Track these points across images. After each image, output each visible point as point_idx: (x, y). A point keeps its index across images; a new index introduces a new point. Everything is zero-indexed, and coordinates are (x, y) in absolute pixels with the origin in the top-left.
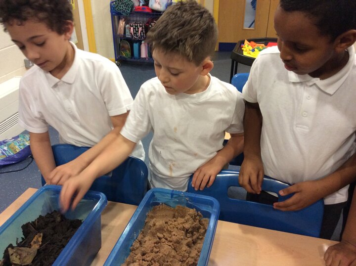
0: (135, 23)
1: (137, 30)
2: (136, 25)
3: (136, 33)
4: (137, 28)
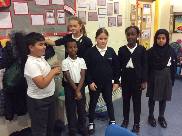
0: (180, 56)
1: (180, 60)
2: (180, 57)
3: (180, 62)
4: (180, 59)
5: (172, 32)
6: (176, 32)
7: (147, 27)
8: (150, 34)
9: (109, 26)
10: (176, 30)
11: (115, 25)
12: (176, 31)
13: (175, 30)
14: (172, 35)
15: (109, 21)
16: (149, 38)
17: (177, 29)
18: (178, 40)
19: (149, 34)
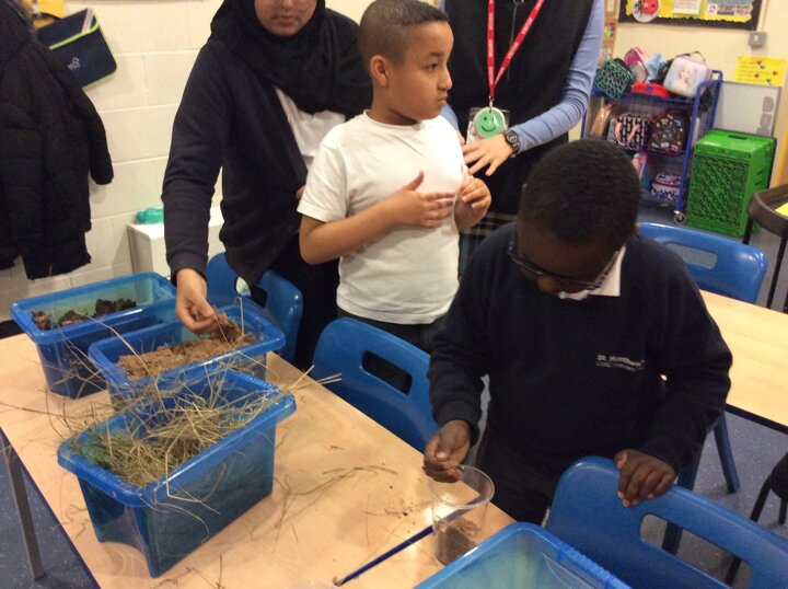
0: (629, 115)
1: (629, 129)
2: (629, 119)
3: (626, 137)
4: (629, 125)
5: (617, 16)
6: (631, 19)
10: (631, 9)
12: (632, 15)
13: (628, 13)
14: (613, 29)
17: (636, 5)
18: (631, 51)
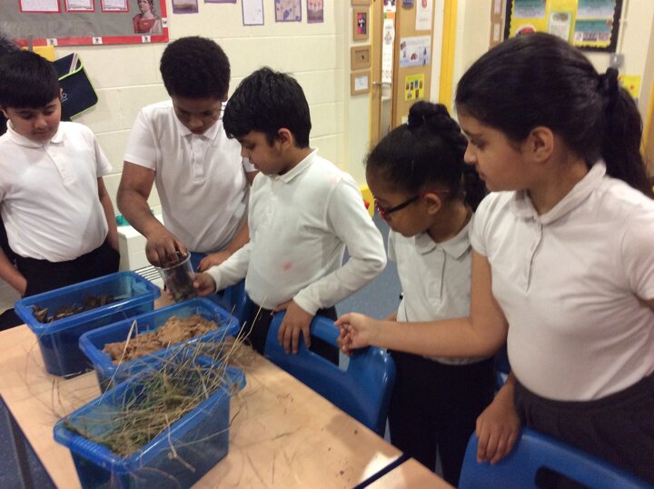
7: (419, 26)
8: (428, 51)
9: (278, 19)
11: (298, 19)
15: (278, 6)
16: (426, 65)
19: (425, 53)
